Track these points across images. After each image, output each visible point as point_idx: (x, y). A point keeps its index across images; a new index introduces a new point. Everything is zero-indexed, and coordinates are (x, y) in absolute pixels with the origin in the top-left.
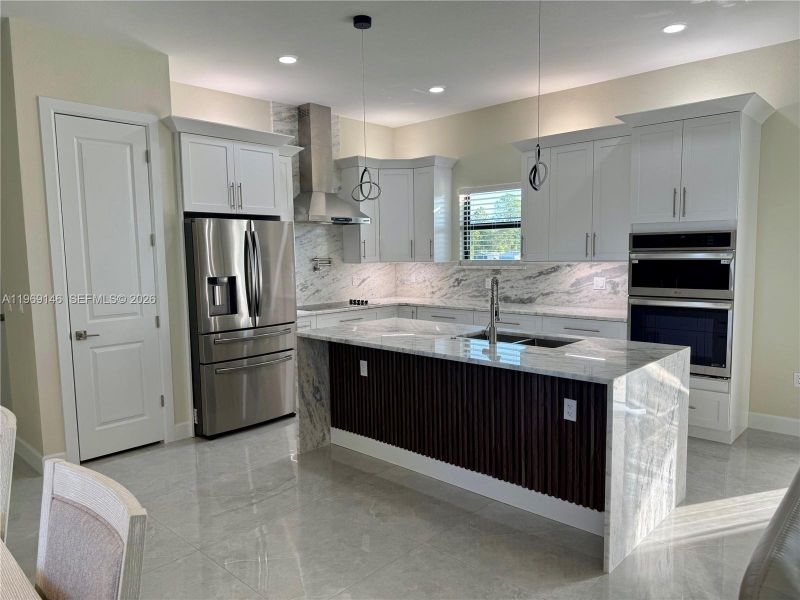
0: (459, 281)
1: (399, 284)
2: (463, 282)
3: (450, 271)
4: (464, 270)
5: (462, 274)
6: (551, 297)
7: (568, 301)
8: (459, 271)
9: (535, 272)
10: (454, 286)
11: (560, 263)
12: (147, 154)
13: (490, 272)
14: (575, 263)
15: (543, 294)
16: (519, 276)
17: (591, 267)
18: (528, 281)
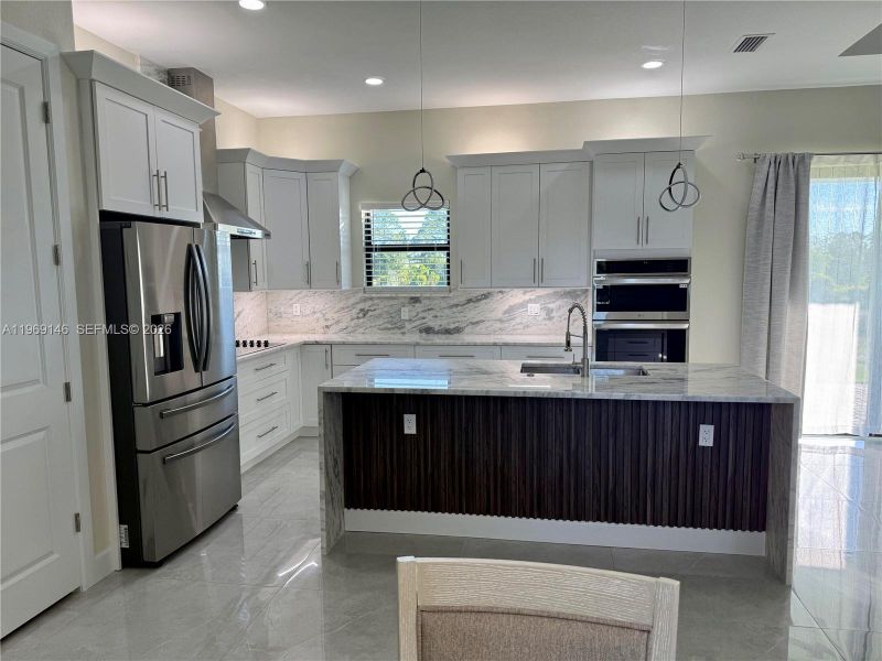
0: (364, 312)
1: (272, 317)
2: (370, 313)
3: (352, 300)
4: (371, 299)
5: (370, 303)
6: (482, 325)
7: (500, 329)
8: (365, 300)
9: (463, 299)
10: (358, 318)
11: (490, 290)
12: (46, 107)
13: (407, 301)
14: (508, 290)
15: (473, 324)
16: (444, 304)
17: (524, 293)
18: (455, 309)
